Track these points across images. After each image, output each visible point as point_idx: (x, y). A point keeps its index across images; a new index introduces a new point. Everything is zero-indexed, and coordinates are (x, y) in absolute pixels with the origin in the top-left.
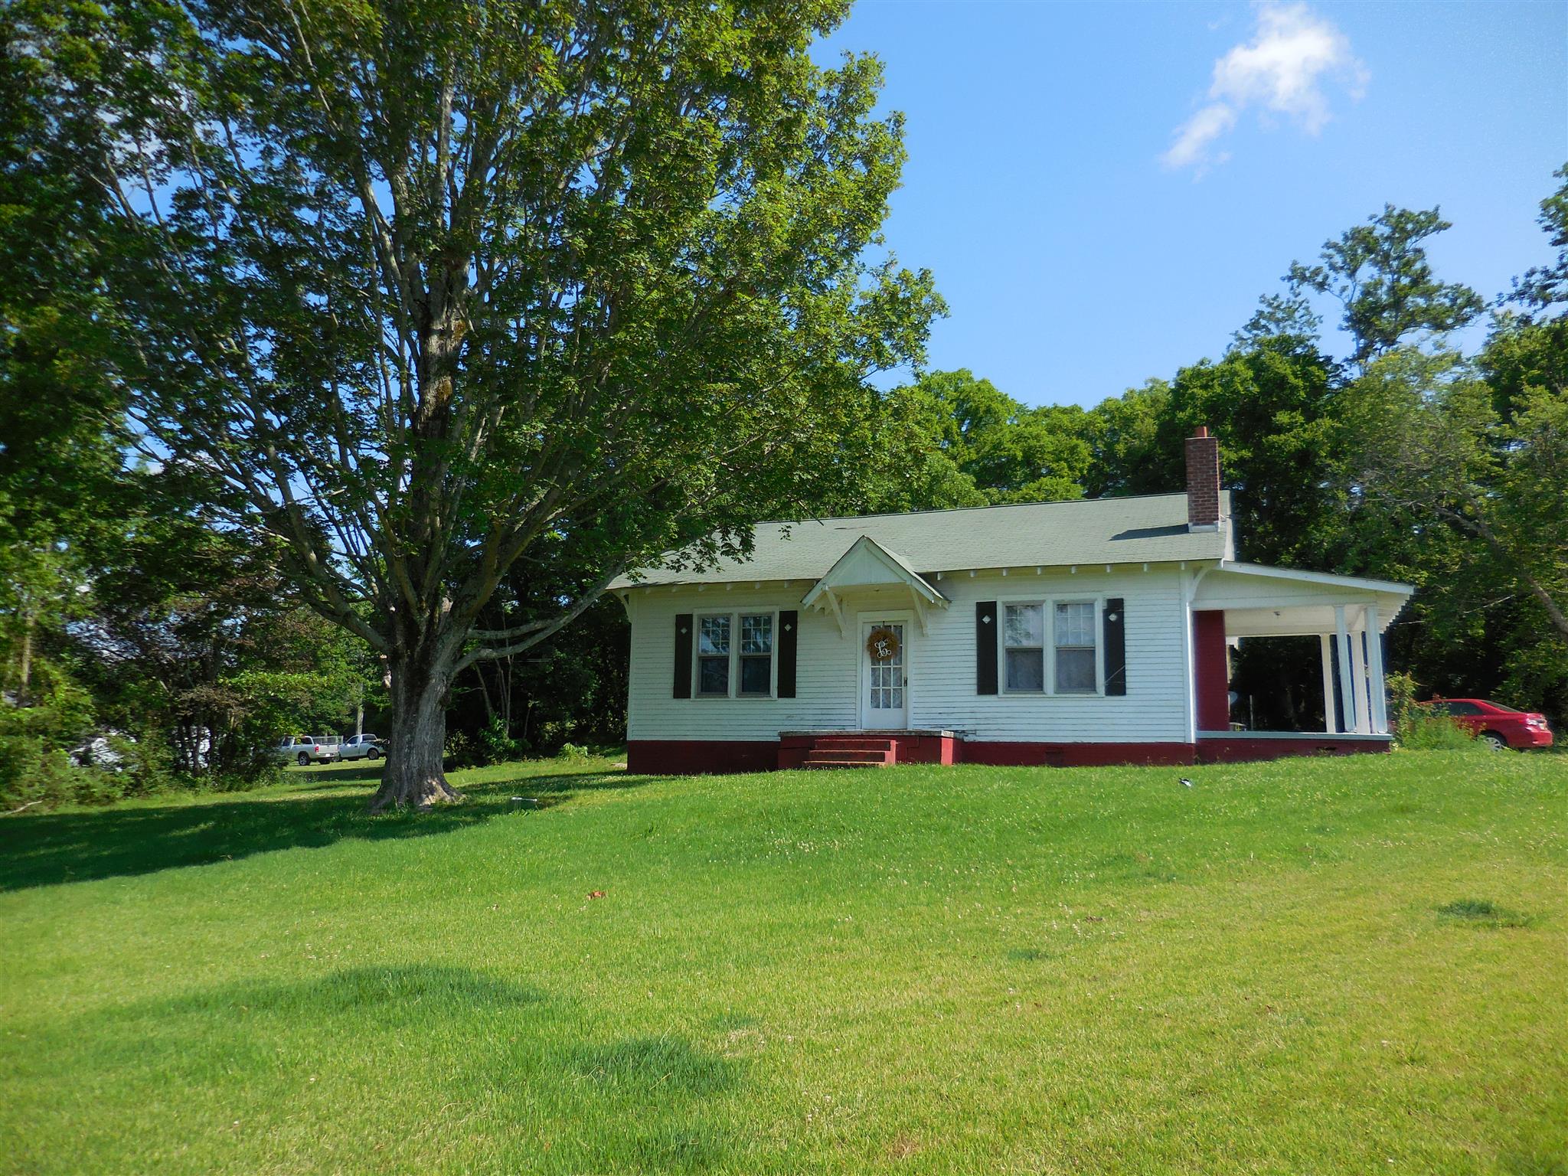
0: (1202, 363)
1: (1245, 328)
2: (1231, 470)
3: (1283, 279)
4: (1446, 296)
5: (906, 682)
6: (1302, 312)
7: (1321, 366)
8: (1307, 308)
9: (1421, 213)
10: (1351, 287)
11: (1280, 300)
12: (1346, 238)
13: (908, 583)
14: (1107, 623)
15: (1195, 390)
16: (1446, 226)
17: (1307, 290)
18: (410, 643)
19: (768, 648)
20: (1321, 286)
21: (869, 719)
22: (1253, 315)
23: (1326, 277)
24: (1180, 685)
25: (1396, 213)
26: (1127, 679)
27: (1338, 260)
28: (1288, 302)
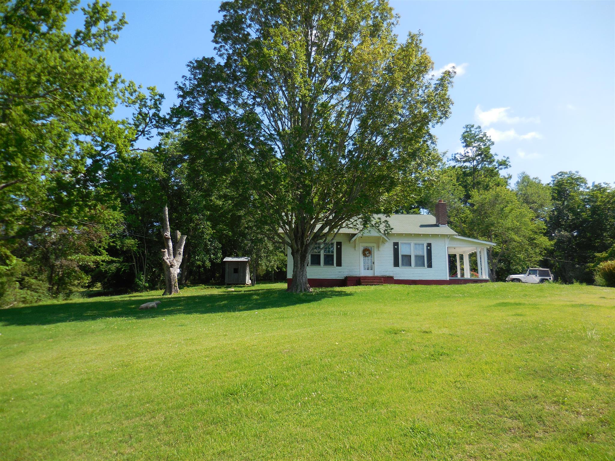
5: (374, 263)
14: (427, 249)
18: (302, 247)
19: (333, 252)
21: (363, 273)
24: (445, 265)
26: (432, 264)
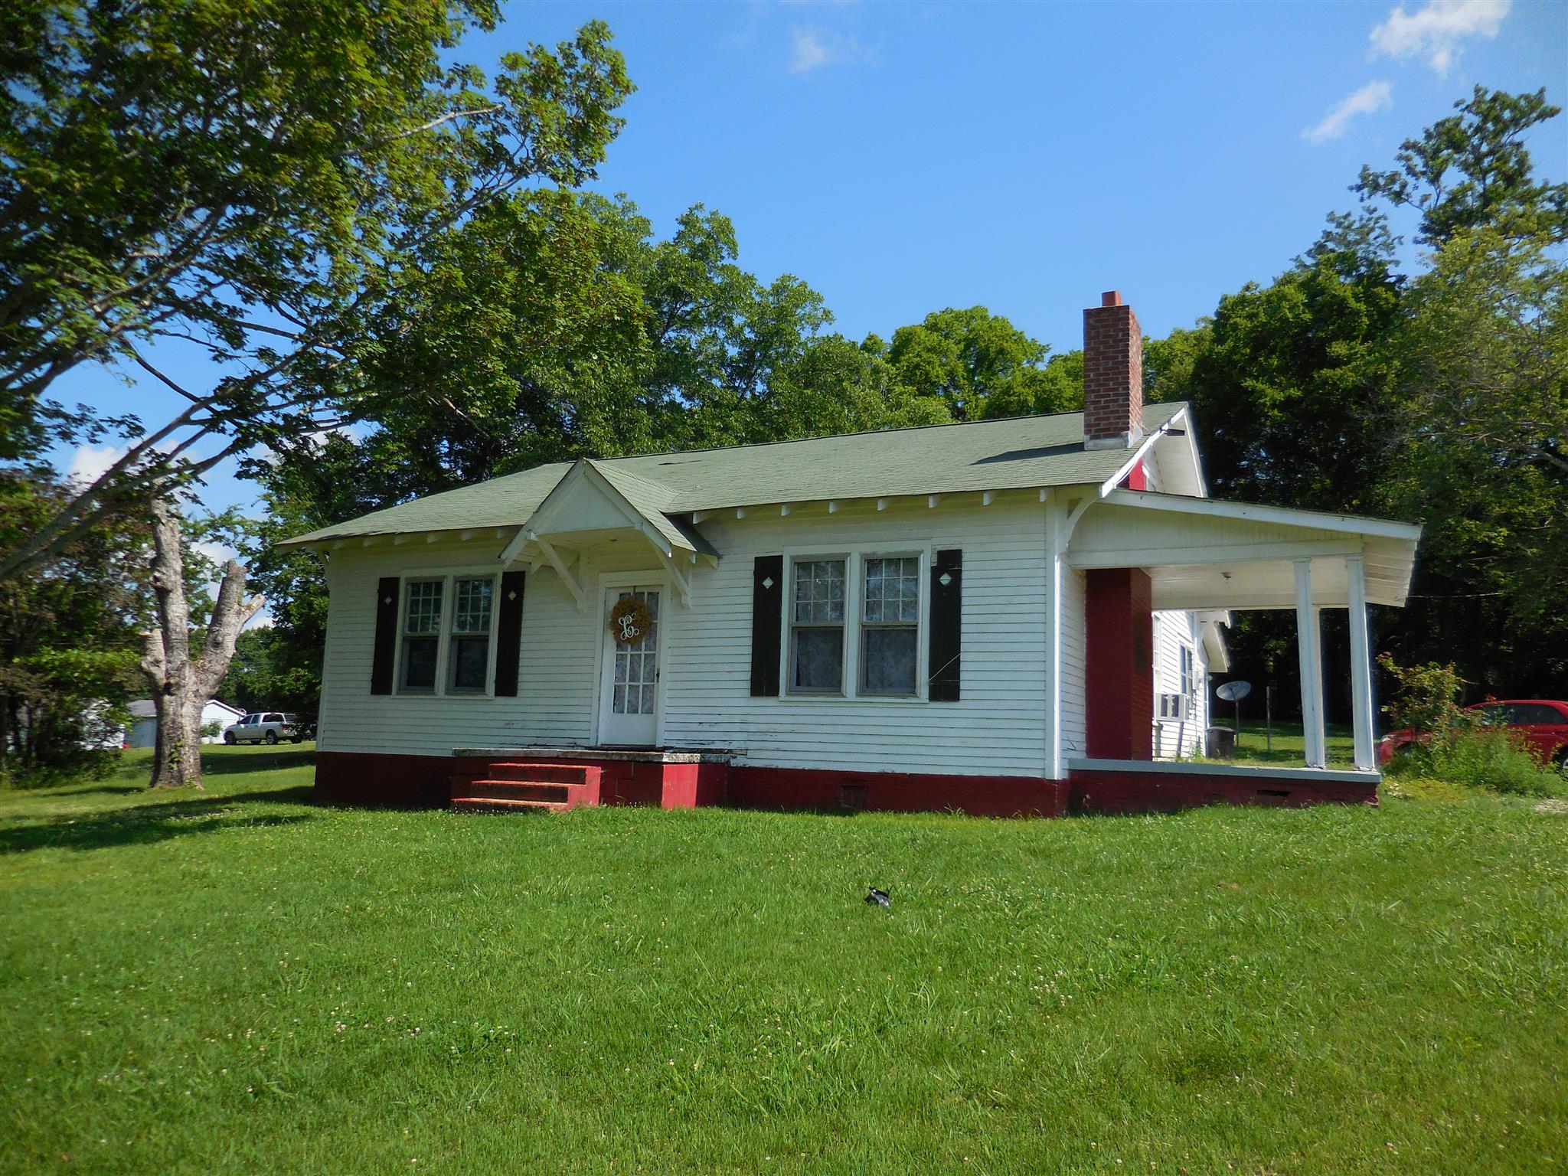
0: (1247, 288)
1: (1309, 253)
2: (1276, 412)
3: (1351, 188)
4: (1551, 199)
5: (658, 675)
6: (1377, 232)
7: (1390, 287)
8: (1383, 228)
9: (1521, 97)
10: (1434, 196)
11: (1351, 219)
12: (1429, 136)
13: (637, 527)
14: (937, 589)
15: (1238, 320)
16: (1553, 113)
17: (1381, 202)
19: (487, 624)
20: (1399, 197)
22: (1318, 237)
23: (1404, 186)
24: (1041, 686)
25: (1488, 97)
26: (963, 676)
27: (1418, 162)
28: (1361, 219)
